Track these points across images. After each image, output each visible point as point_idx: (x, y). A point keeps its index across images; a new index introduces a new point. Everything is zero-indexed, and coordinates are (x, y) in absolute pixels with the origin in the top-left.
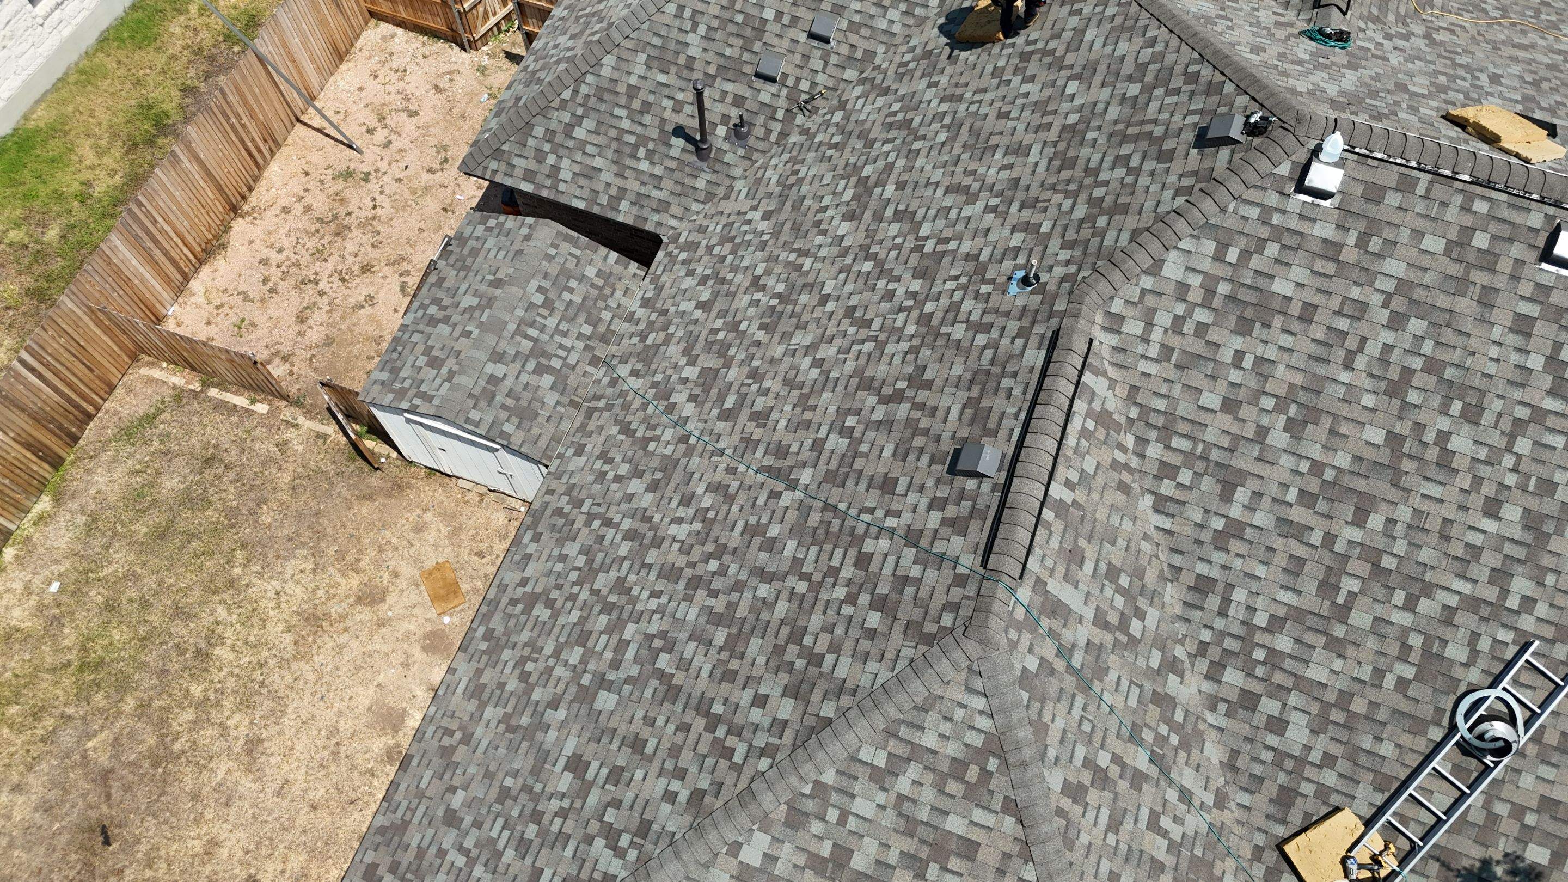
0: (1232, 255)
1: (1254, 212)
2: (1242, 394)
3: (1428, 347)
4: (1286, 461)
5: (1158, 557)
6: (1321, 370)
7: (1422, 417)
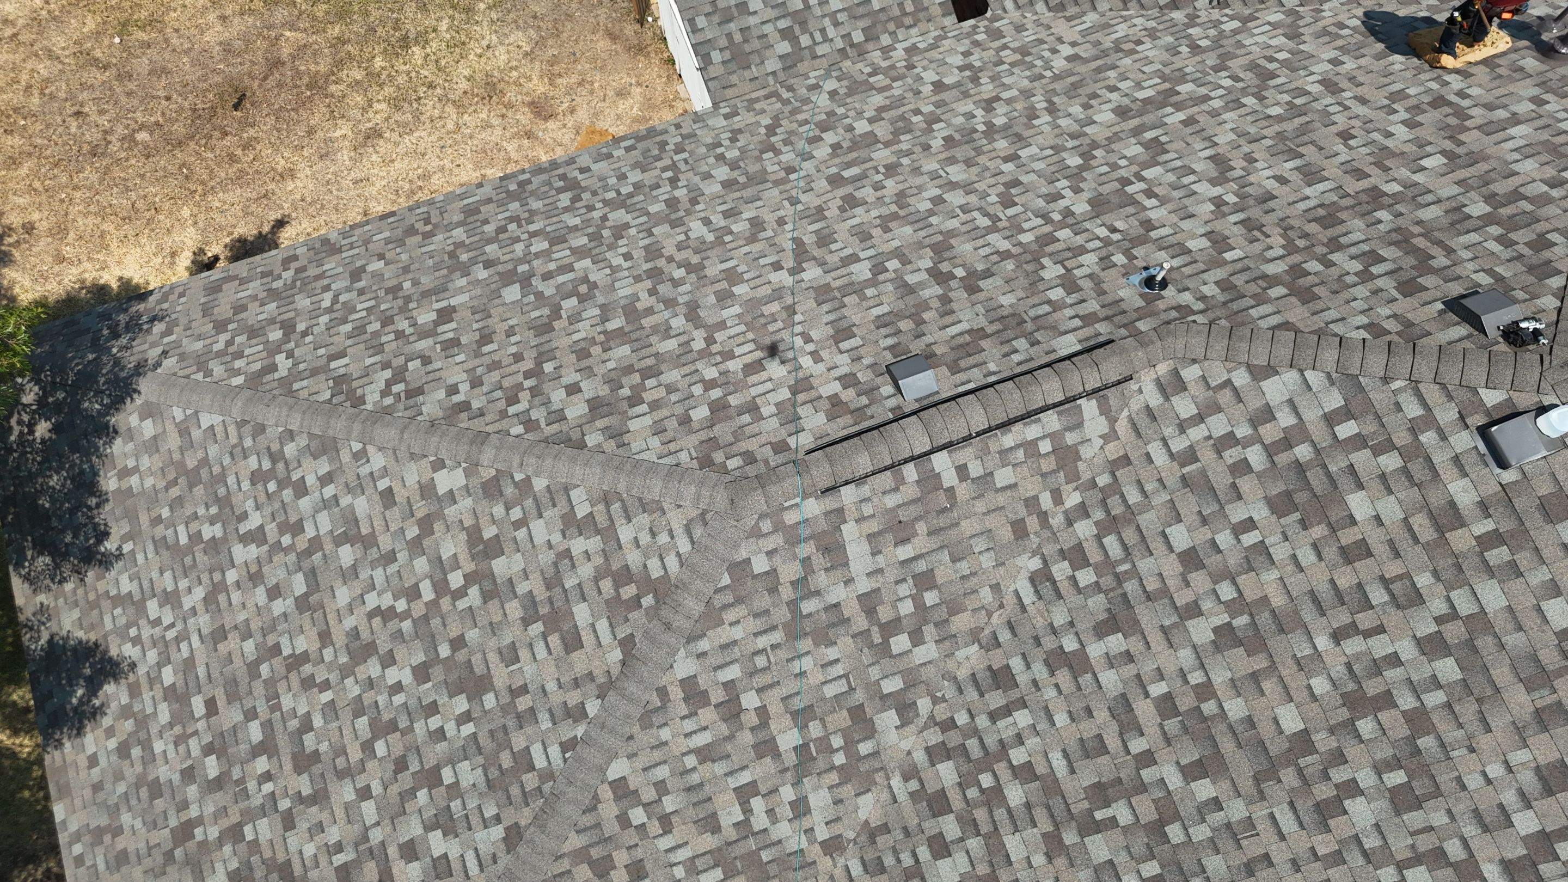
0: (1346, 430)
1: (1413, 410)
2: (1213, 561)
3: (1435, 699)
4: (1185, 656)
5: (990, 615)
6: (1308, 613)
7: (1352, 751)
